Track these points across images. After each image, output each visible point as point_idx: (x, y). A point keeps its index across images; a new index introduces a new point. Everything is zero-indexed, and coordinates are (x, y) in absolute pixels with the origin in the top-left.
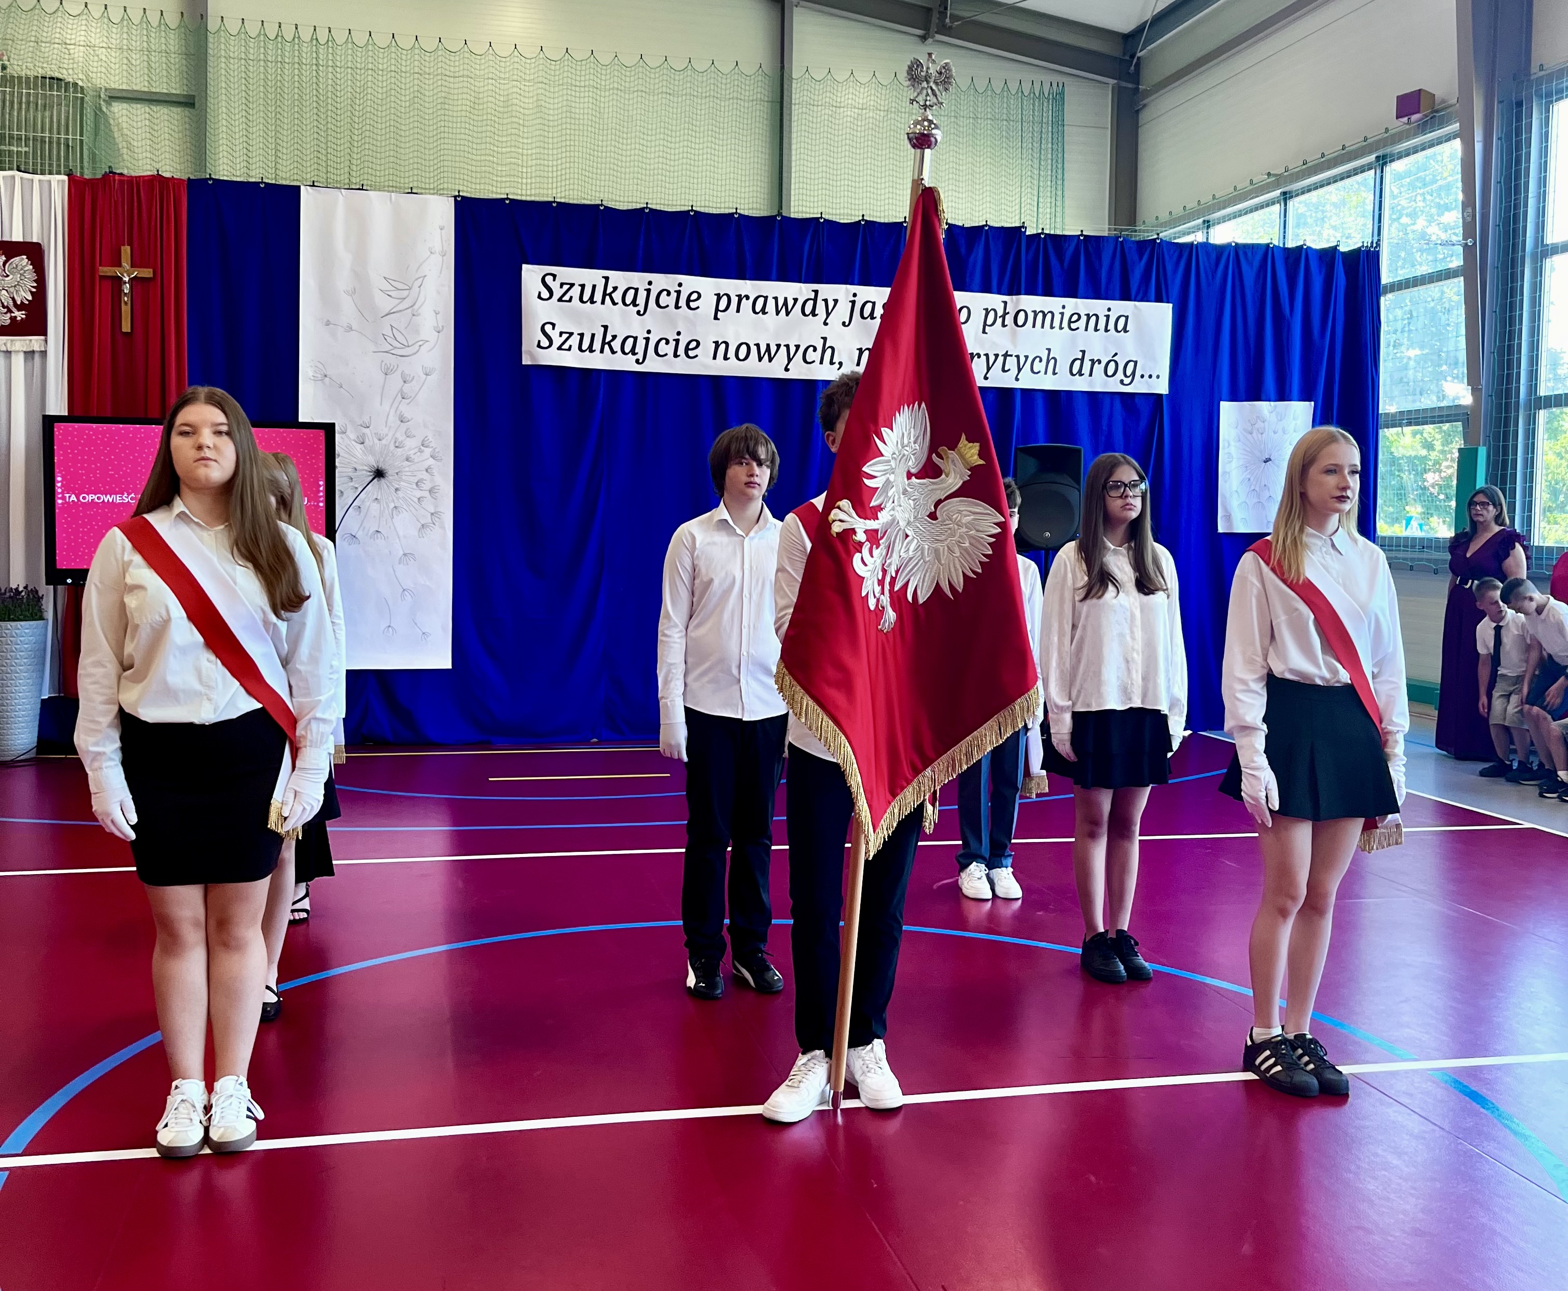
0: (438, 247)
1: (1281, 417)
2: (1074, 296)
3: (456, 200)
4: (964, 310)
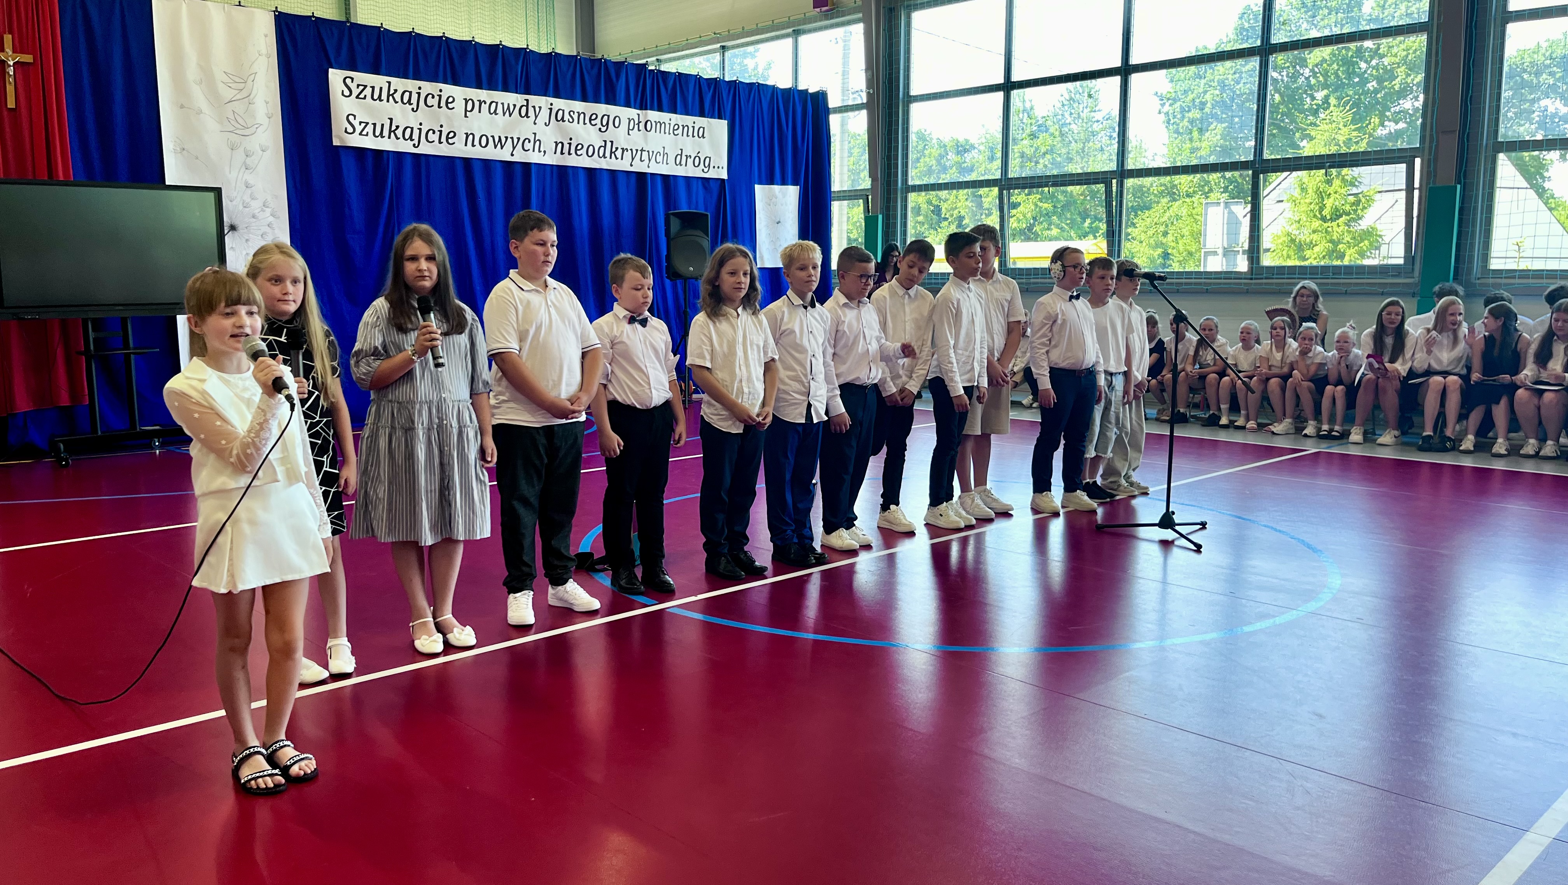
0: (264, 51)
1: (784, 195)
2: (675, 112)
3: (275, 15)
4: (617, 118)
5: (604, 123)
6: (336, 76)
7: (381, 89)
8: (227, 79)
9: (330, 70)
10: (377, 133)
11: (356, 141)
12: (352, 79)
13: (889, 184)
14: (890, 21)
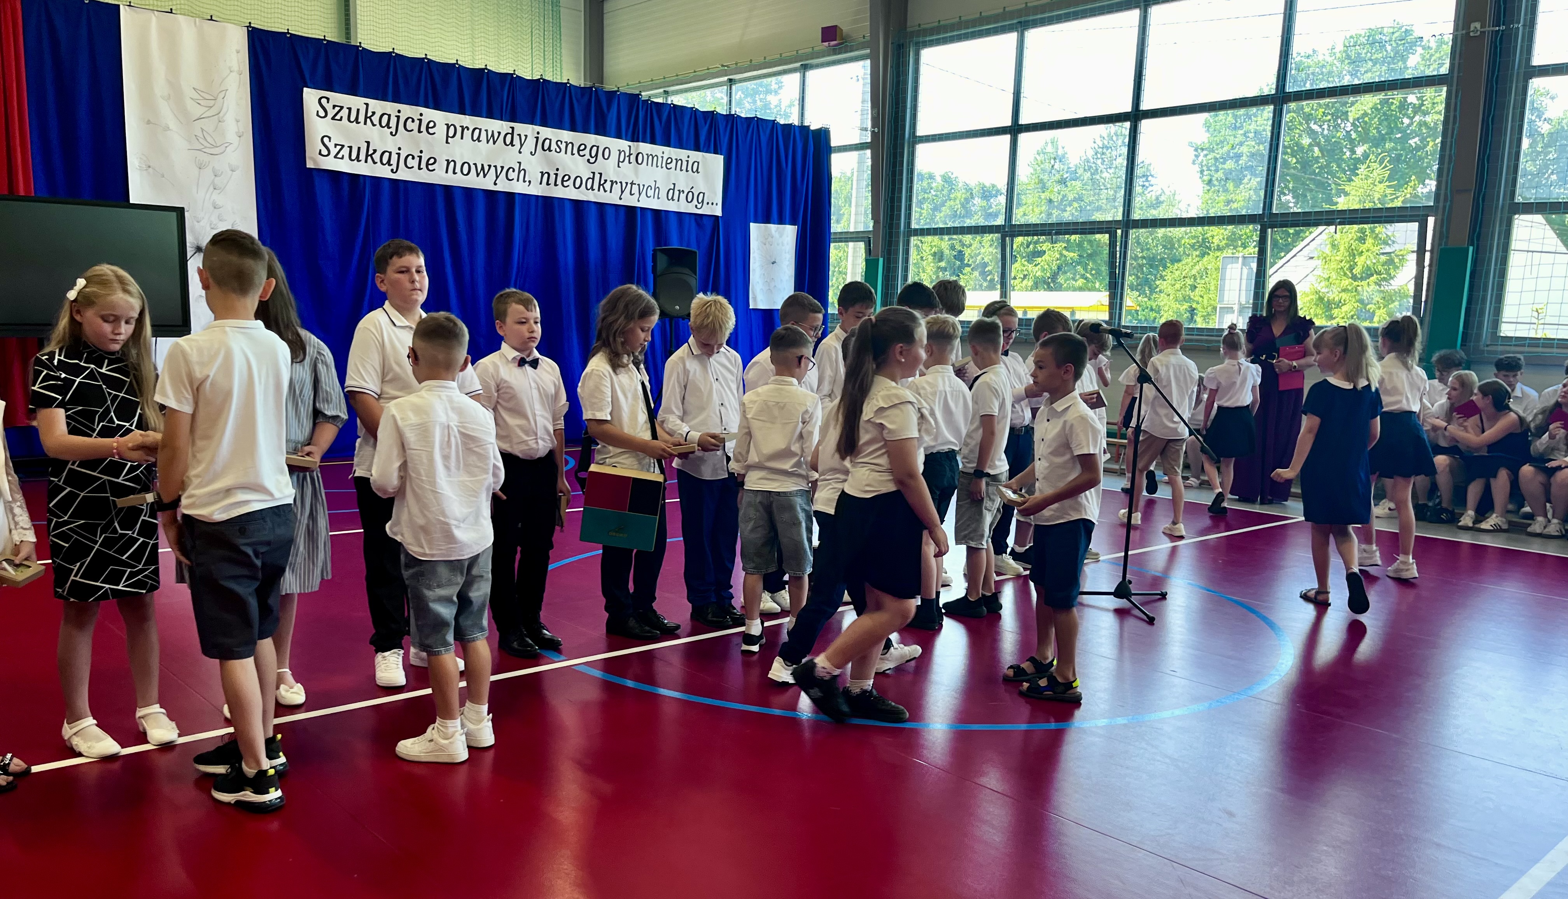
0: (235, 68)
1: (781, 235)
2: (669, 146)
3: (248, 31)
4: (607, 150)
5: (593, 155)
6: (311, 96)
7: (358, 110)
8: (196, 96)
9: (305, 89)
10: (354, 156)
11: (330, 164)
12: (328, 99)
13: (891, 226)
14: (899, 58)
